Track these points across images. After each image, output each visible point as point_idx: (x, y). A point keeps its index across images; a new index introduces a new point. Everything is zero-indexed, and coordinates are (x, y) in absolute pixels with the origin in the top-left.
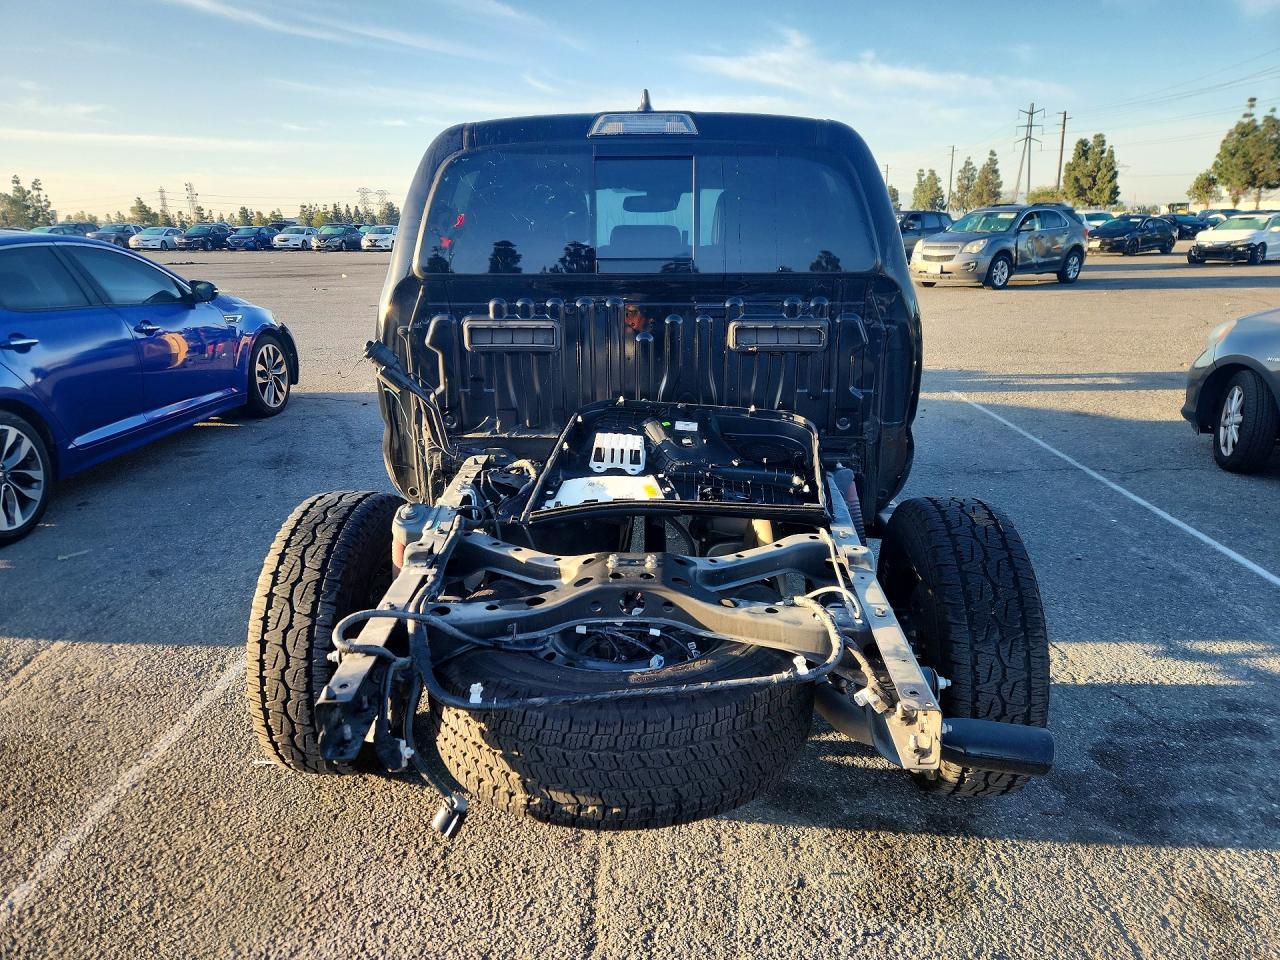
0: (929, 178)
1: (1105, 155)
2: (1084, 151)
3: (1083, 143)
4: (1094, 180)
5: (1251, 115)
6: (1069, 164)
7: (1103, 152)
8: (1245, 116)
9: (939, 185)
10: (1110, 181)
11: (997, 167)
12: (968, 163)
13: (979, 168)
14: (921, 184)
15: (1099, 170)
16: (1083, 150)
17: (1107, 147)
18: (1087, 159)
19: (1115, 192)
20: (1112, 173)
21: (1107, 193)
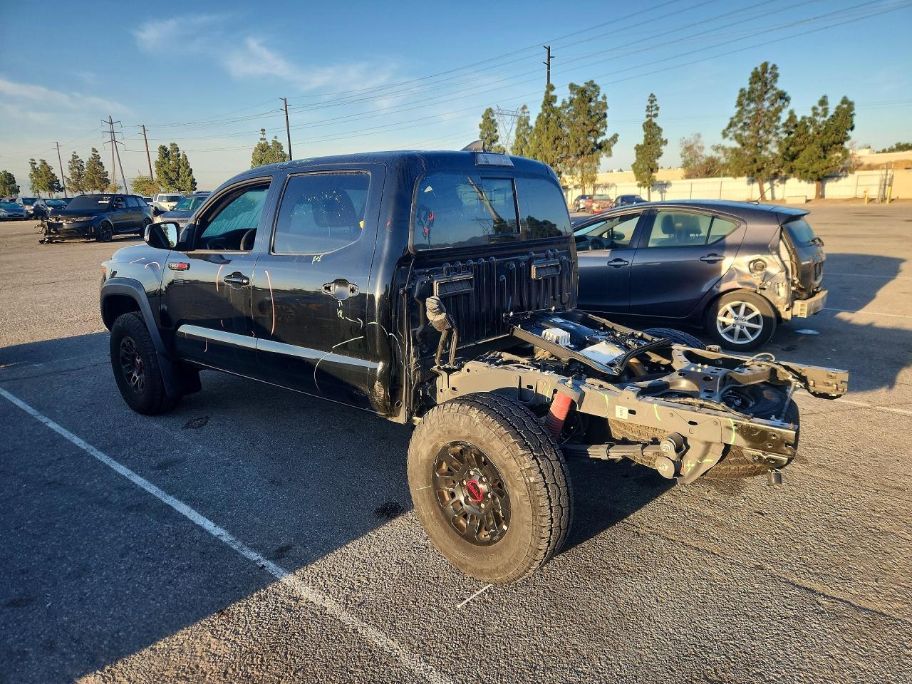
0: (42, 166)
1: (181, 157)
2: (165, 154)
3: (163, 148)
4: (178, 174)
5: (265, 139)
6: (157, 162)
7: (179, 156)
8: (261, 139)
9: (52, 171)
10: (189, 175)
11: (100, 160)
12: (75, 157)
13: (86, 160)
14: (35, 170)
15: (180, 167)
16: (164, 152)
17: (181, 152)
18: (169, 160)
19: (193, 182)
20: (188, 170)
21: (189, 183)
